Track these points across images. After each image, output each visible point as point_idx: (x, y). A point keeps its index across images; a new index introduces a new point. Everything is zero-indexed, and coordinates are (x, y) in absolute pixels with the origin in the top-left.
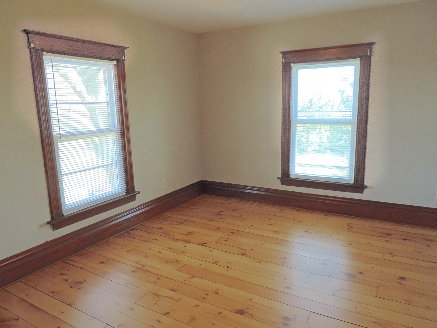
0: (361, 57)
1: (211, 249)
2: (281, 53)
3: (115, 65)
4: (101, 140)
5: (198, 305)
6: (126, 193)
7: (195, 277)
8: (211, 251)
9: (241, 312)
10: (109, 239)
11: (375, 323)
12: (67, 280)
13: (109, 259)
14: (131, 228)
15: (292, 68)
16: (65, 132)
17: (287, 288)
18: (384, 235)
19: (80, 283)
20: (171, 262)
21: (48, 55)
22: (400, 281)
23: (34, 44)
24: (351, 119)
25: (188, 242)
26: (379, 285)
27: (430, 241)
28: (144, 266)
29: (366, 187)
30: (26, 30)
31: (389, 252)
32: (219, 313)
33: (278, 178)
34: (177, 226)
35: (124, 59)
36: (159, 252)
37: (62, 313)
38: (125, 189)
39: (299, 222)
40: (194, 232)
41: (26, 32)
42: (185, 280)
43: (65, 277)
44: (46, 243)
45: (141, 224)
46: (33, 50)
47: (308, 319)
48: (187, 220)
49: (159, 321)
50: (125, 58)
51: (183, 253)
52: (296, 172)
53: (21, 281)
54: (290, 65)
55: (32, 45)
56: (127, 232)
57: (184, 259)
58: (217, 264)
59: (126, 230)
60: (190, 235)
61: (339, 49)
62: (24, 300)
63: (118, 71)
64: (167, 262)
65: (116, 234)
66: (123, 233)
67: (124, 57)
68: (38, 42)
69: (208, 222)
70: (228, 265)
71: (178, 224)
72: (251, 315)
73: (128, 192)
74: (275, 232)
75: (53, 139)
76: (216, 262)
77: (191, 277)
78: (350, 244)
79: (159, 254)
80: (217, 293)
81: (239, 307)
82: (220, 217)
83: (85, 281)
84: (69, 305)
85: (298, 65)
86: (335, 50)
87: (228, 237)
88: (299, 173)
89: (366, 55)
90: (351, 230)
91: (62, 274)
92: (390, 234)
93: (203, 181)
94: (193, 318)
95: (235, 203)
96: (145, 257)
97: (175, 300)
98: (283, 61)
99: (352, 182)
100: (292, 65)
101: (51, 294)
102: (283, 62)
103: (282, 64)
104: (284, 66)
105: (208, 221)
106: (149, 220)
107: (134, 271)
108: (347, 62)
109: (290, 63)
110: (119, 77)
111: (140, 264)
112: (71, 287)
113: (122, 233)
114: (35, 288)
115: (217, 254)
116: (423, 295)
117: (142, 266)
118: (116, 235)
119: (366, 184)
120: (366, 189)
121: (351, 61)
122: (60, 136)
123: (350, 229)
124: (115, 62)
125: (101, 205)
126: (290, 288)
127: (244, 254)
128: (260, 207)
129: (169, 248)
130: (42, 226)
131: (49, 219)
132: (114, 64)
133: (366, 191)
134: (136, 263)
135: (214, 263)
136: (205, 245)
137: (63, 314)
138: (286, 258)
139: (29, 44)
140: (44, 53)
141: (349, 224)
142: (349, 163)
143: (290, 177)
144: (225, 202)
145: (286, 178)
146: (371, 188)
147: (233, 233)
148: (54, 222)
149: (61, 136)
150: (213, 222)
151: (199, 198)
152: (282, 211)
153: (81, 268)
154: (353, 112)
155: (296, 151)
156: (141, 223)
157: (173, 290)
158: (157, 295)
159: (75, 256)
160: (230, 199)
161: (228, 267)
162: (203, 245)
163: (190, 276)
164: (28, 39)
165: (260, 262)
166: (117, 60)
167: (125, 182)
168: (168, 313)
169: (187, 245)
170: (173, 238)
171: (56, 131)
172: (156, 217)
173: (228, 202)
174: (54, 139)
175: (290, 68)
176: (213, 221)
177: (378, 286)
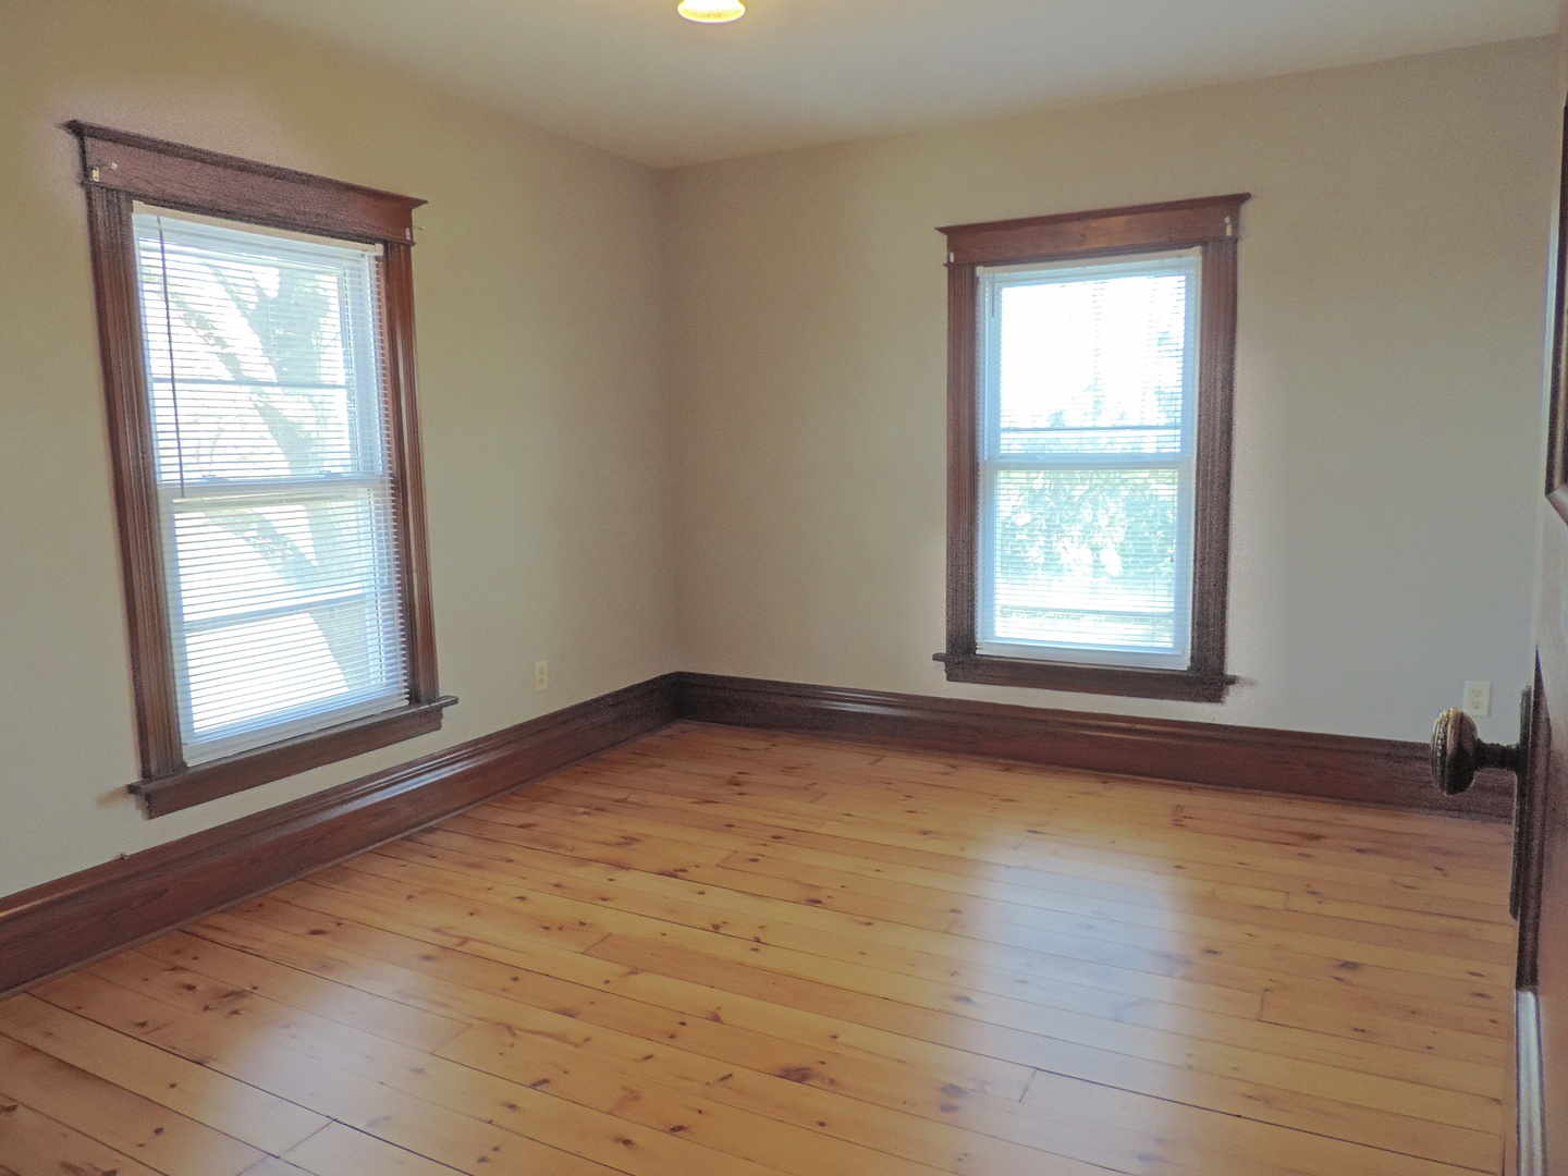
0: (1203, 243)
1: (700, 887)
2: (941, 230)
3: (377, 258)
4: (326, 555)
5: (650, 1057)
6: (407, 702)
7: (642, 970)
8: (702, 893)
9: (800, 1075)
10: (346, 861)
11: (1250, 1097)
12: (190, 988)
13: (342, 921)
14: (425, 826)
15: (980, 280)
16: (199, 475)
17: (958, 999)
18: (1295, 839)
19: (239, 994)
20: (560, 929)
21: (148, 212)
22: (1341, 974)
23: (101, 170)
24: (1178, 450)
25: (620, 865)
26: (1269, 985)
27: (1447, 853)
28: (464, 941)
29: (1232, 681)
30: (74, 121)
31: (1308, 889)
32: (723, 1079)
33: (936, 657)
34: (585, 818)
35: (408, 238)
36: (520, 898)
37: (173, 1086)
38: (406, 687)
39: (1006, 803)
40: (645, 836)
41: (77, 129)
42: (607, 982)
43: (187, 978)
44: (122, 861)
45: (462, 815)
46: (96, 194)
47: (1025, 1091)
48: (623, 801)
49: (512, 1107)
50: (412, 236)
51: (604, 900)
52: (998, 634)
53: (26, 992)
54: (973, 273)
55: (96, 174)
56: (408, 839)
57: (608, 919)
58: (721, 931)
59: (407, 833)
60: (630, 844)
61: (1131, 217)
62: (36, 1049)
63: (387, 281)
64: (546, 928)
65: (369, 844)
66: (396, 841)
67: (408, 233)
68: (115, 166)
69: (695, 805)
70: (760, 935)
71: (589, 814)
72: (832, 1082)
73: (414, 698)
74: (925, 833)
75: (156, 494)
76: (716, 928)
77: (631, 973)
78: (1178, 867)
79: (519, 904)
80: (716, 1018)
81: (794, 1060)
82: (738, 789)
83: (255, 988)
84: (198, 1063)
85: (1000, 272)
86: (1122, 219)
87: (762, 850)
88: (1006, 639)
89: (1221, 239)
90: (1186, 826)
91: (173, 970)
92: (1319, 837)
93: (680, 675)
94: (634, 1096)
95: (791, 750)
96: (471, 914)
97: (569, 1042)
98: (949, 257)
99: (1183, 664)
100: (979, 270)
101: (136, 1032)
102: (949, 262)
103: (945, 271)
104: (951, 274)
105: (697, 803)
106: (488, 800)
107: (428, 958)
108: (1157, 262)
109: (973, 266)
110: (388, 299)
111: (449, 935)
112: (207, 1008)
113: (391, 843)
114: (78, 1012)
115: (721, 902)
116: (1414, 1013)
117: (457, 941)
118: (369, 848)
119: (1231, 669)
120: (1231, 687)
121: (1171, 258)
122: (182, 489)
123: (1179, 820)
124: (379, 249)
125: (318, 735)
126: (968, 1000)
127: (815, 902)
128: (876, 758)
129: (557, 886)
130: (109, 798)
131: (134, 777)
132: (376, 254)
133: (1233, 695)
134: (437, 931)
135: (710, 928)
136: (680, 874)
137: (173, 1090)
138: (959, 912)
139: (86, 171)
140: (136, 203)
141: (1179, 808)
142: (1172, 599)
143: (977, 652)
144: (757, 744)
145: (962, 654)
146: (1251, 683)
147: (780, 838)
148: (151, 787)
149: (185, 491)
150: (711, 805)
151: (666, 732)
152: (950, 770)
153: (242, 949)
154: (1183, 427)
155: (998, 569)
156: (460, 808)
157: (566, 1013)
158: (509, 1028)
159: (223, 912)
160: (775, 736)
161: (758, 940)
162: (676, 877)
163: (626, 970)
164: (83, 152)
165: (869, 924)
166: (385, 243)
167: (404, 662)
168: (546, 1081)
169: (619, 875)
170: (569, 853)
171: (166, 472)
172: (513, 794)
173: (764, 745)
174: (161, 501)
175: (974, 281)
176: (712, 802)
177: (1266, 990)
